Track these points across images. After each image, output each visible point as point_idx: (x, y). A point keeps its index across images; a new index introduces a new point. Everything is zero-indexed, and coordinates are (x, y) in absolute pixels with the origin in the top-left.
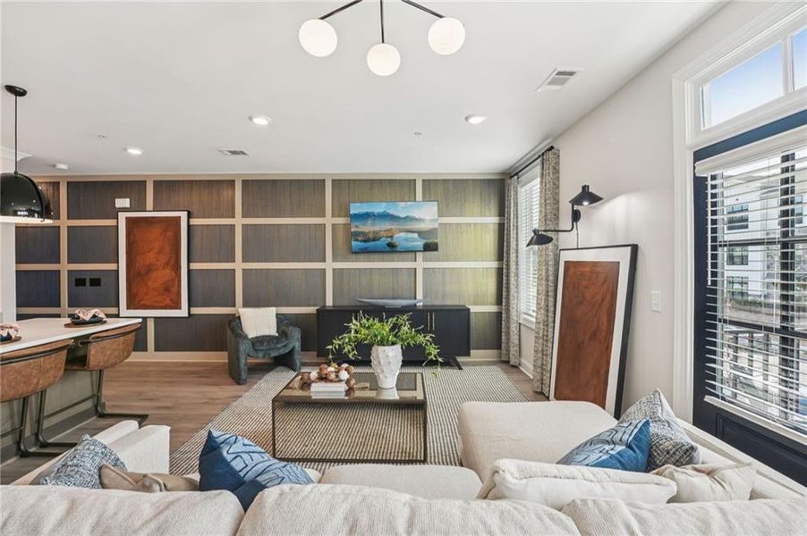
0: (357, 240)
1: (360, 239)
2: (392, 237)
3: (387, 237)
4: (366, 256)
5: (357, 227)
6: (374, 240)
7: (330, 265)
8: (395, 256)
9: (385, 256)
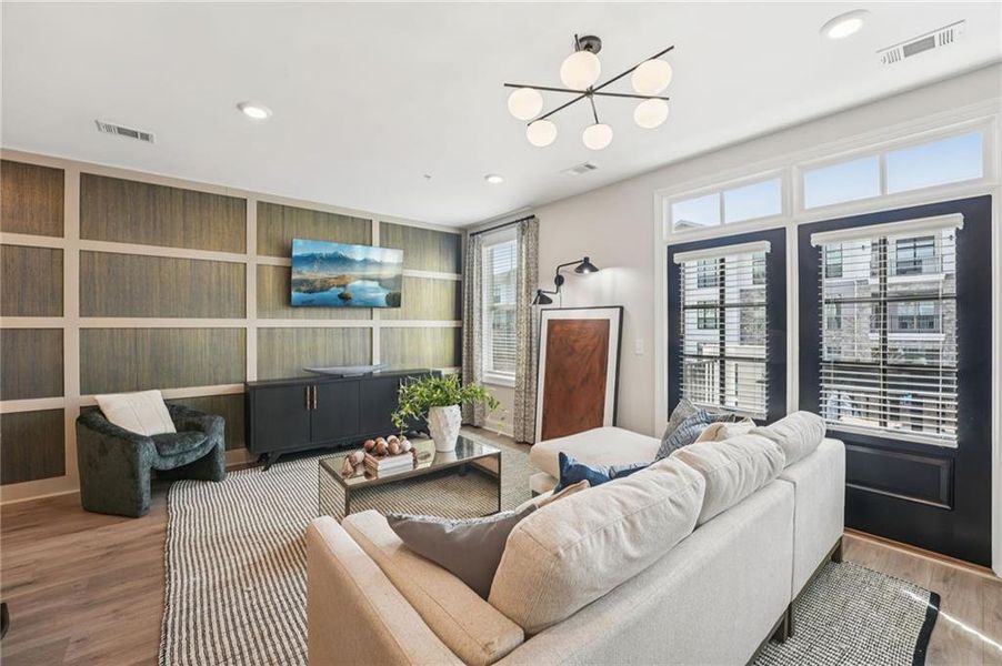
0: (299, 290)
1: (303, 288)
2: (344, 286)
3: (338, 286)
4: (308, 311)
5: (299, 273)
6: (322, 290)
7: (253, 323)
8: (347, 312)
9: (334, 312)
